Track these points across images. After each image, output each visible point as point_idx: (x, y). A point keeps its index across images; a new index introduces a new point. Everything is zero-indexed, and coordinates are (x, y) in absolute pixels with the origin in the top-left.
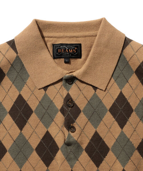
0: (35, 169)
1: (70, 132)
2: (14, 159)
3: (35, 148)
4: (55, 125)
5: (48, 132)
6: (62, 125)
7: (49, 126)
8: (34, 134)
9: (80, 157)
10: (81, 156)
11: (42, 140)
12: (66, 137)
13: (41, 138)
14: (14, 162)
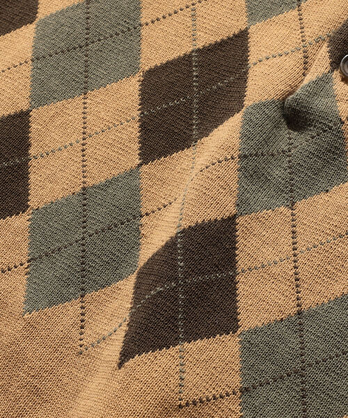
0: (88, 141)
1: (336, 75)
2: (36, 59)
3: (147, 68)
4: (295, 25)
5: (242, 37)
6: (323, 33)
7: (265, 16)
8: (185, 17)
9: (310, 200)
10: (316, 198)
11: (199, 50)
12: (306, 82)
13: (200, 45)
14: (27, 70)
